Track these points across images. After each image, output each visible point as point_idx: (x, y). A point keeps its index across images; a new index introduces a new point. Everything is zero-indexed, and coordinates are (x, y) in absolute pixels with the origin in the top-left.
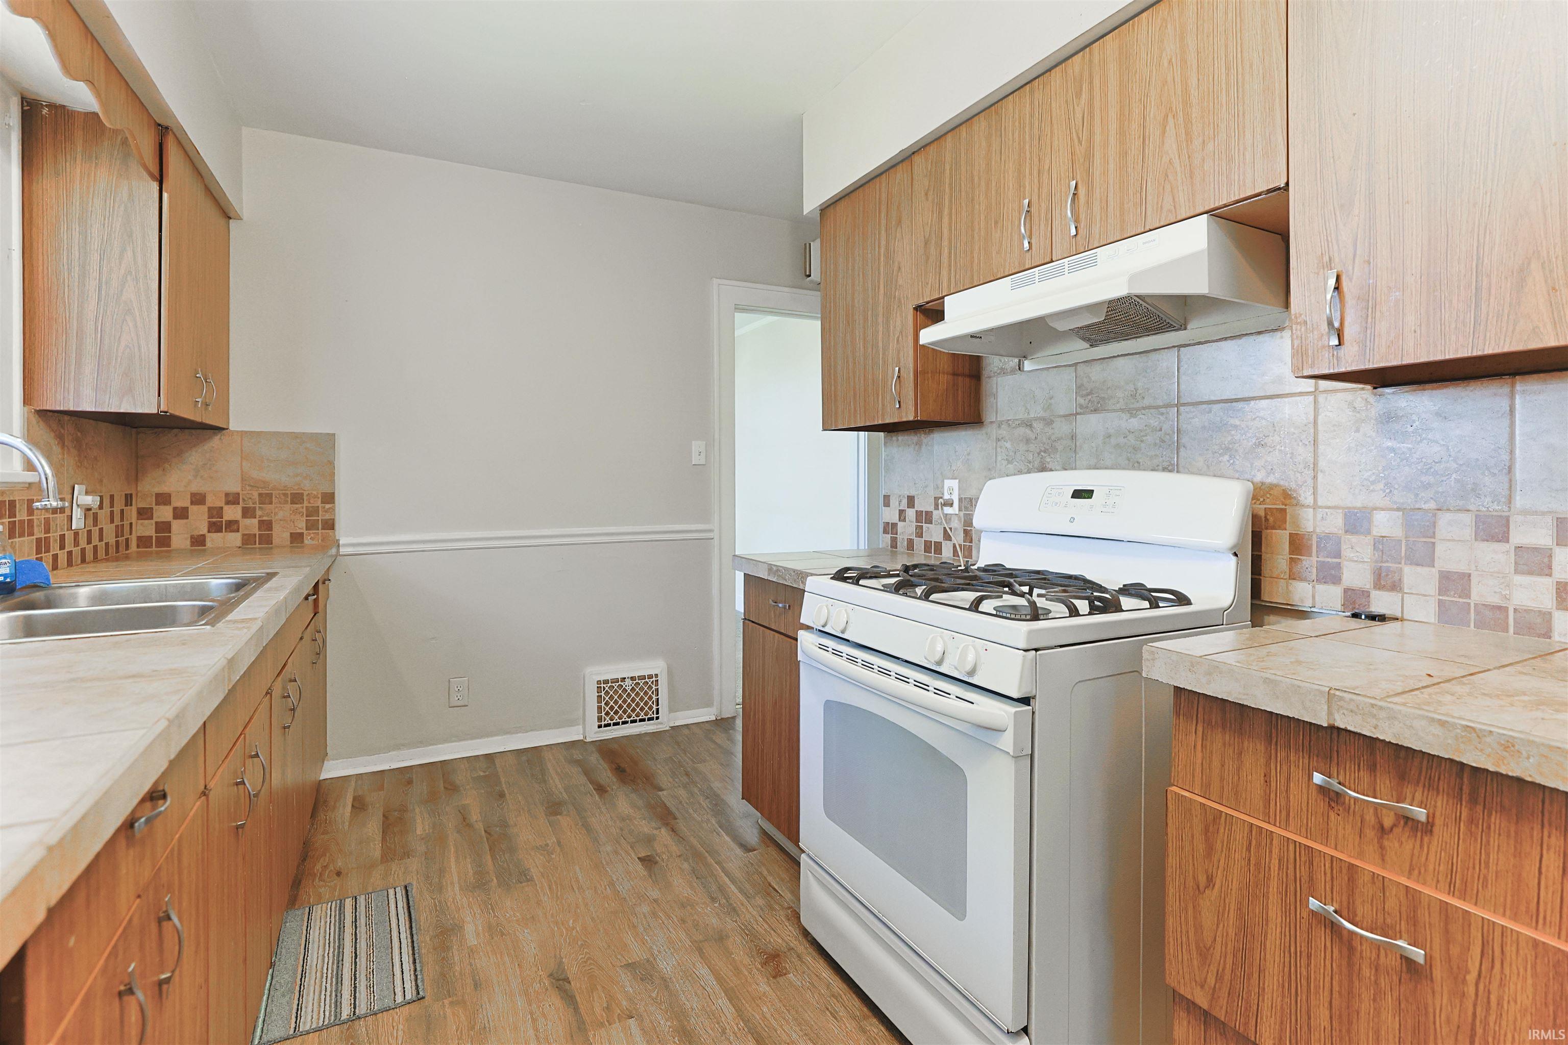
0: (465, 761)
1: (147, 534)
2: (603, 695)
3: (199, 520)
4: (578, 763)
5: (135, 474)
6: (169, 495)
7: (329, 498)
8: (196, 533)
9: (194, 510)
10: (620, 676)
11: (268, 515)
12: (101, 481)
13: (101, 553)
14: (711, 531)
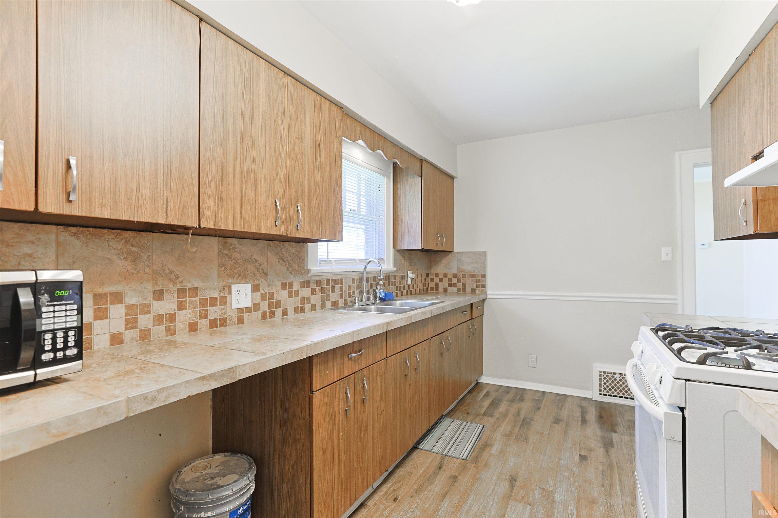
0: (533, 391)
1: (433, 287)
2: (603, 379)
3: (445, 283)
4: (581, 407)
5: (430, 267)
6: (438, 274)
7: (484, 276)
8: (445, 287)
9: (444, 279)
10: (613, 371)
11: (465, 281)
12: (417, 270)
13: (418, 292)
14: (676, 299)
